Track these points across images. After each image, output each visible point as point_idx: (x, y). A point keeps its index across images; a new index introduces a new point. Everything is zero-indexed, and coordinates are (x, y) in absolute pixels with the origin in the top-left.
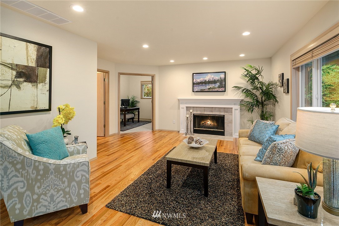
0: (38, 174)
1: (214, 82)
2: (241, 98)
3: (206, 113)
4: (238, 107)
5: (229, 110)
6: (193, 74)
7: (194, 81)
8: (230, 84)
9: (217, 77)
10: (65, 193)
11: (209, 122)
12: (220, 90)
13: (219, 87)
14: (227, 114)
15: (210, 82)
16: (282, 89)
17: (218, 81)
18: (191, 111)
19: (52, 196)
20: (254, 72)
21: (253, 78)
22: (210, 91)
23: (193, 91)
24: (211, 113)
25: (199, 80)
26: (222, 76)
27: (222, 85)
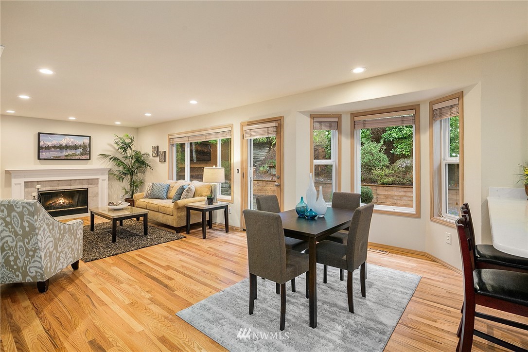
0: (60, 232)
1: (75, 147)
2: (109, 167)
3: (60, 188)
4: (106, 177)
5: (94, 182)
6: (39, 134)
7: (42, 143)
8: (96, 151)
9: (79, 141)
11: (61, 201)
12: (83, 157)
13: (81, 154)
14: (90, 186)
15: (67, 147)
16: (158, 159)
17: (80, 146)
18: (38, 186)
19: (66, 253)
20: (127, 141)
21: (125, 147)
22: (67, 159)
23: (39, 158)
24: (69, 187)
25: (50, 144)
26: (86, 141)
27: (86, 152)
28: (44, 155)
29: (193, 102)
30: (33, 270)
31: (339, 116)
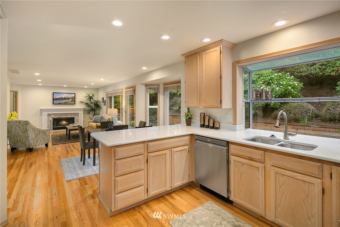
1: (68, 99)
2: (84, 108)
3: (62, 117)
4: (82, 112)
5: (77, 114)
6: (53, 93)
7: (54, 97)
8: (78, 100)
9: (70, 96)
10: (44, 139)
11: (64, 122)
12: (72, 103)
13: (71, 102)
14: (75, 116)
15: (65, 99)
16: (103, 103)
17: (71, 98)
18: (53, 116)
20: (91, 95)
21: (91, 98)
22: (65, 104)
23: (53, 104)
24: (66, 117)
25: (58, 97)
26: (73, 95)
27: (73, 101)
28: (55, 102)
29: (102, 80)
30: (27, 144)
31: (158, 85)
